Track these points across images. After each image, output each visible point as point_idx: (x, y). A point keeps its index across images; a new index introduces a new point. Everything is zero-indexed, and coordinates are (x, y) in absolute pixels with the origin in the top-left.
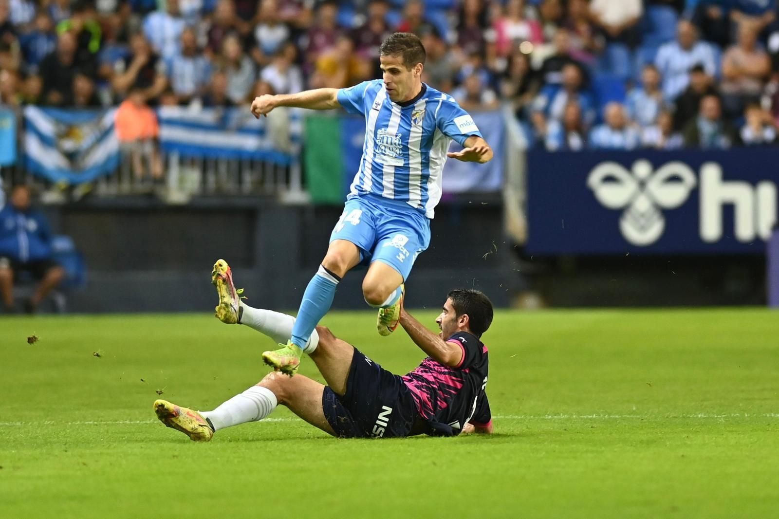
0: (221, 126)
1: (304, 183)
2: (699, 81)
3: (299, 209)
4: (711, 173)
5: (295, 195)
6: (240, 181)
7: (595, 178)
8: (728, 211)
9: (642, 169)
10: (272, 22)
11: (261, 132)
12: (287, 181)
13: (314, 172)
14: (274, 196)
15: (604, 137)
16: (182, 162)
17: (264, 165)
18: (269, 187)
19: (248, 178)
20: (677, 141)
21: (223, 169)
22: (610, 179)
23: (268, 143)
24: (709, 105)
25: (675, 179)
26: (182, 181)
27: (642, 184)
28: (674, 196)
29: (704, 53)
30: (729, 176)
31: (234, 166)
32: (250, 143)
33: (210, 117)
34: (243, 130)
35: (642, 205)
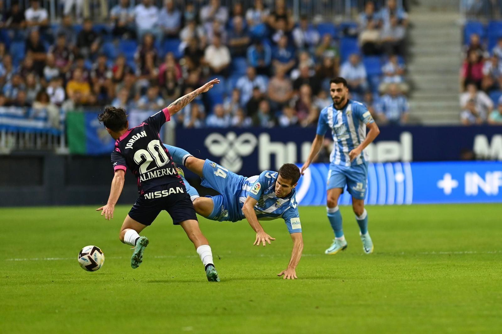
0: (26, 116)
1: (67, 143)
2: (257, 94)
3: (65, 157)
4: (264, 139)
5: (62, 150)
6: (35, 143)
7: (209, 141)
8: (273, 157)
9: (231, 136)
10: (52, 66)
11: (46, 119)
12: (59, 142)
13: (71, 138)
14: (53, 150)
15: (213, 120)
16: (7, 133)
17: (47, 136)
18: (49, 145)
19: (39, 142)
20: (248, 122)
21: (27, 136)
22: (215, 142)
23: (49, 125)
24: (264, 106)
25: (247, 142)
26: (7, 142)
27: (231, 144)
28: (246, 150)
29: (260, 81)
30: (274, 139)
31: (33, 136)
32: (40, 125)
33: (20, 112)
34: (36, 118)
35: (231, 154)
